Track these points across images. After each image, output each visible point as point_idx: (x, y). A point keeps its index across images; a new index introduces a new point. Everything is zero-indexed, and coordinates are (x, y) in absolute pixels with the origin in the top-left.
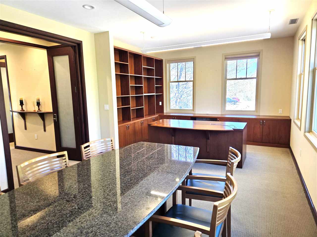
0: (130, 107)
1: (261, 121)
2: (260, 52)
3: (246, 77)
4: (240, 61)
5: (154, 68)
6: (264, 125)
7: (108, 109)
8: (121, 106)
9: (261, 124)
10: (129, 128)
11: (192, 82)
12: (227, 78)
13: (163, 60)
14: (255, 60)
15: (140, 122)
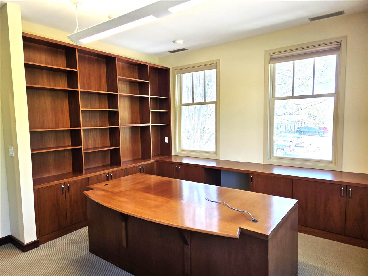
0: (81, 148)
1: (342, 188)
2: (341, 41)
3: (312, 94)
4: (300, 63)
5: (148, 81)
6: (350, 198)
7: (13, 156)
8: (68, 146)
9: (342, 194)
10: (69, 190)
11: (215, 104)
12: (274, 96)
13: (170, 68)
14: (331, 59)
15: (104, 175)
